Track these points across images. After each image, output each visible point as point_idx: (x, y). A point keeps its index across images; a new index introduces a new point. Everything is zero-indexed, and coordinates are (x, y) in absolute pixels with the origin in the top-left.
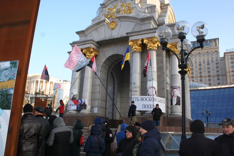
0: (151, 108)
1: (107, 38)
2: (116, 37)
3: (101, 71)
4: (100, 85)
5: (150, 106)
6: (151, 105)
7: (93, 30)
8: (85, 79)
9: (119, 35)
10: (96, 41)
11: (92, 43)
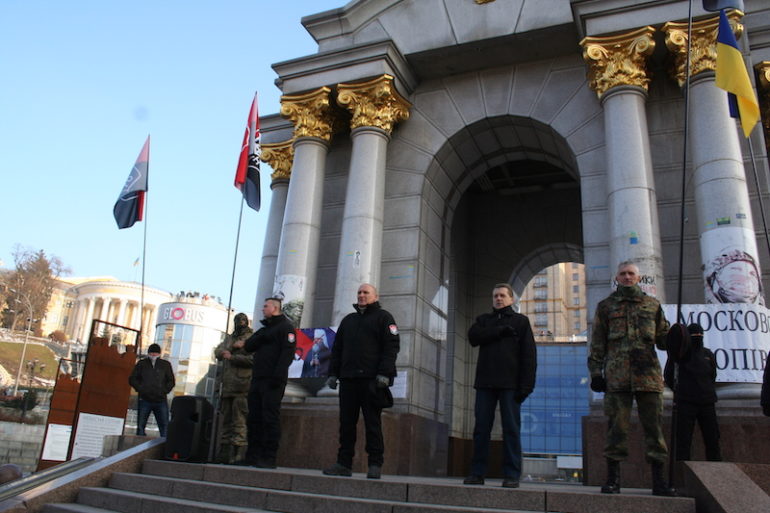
0: (750, 364)
1: (462, 36)
2: (510, 31)
3: (421, 195)
4: (417, 259)
5: (740, 355)
6: (745, 351)
7: (389, 8)
8: (347, 227)
9: (521, 22)
10: (405, 50)
11: (386, 57)
